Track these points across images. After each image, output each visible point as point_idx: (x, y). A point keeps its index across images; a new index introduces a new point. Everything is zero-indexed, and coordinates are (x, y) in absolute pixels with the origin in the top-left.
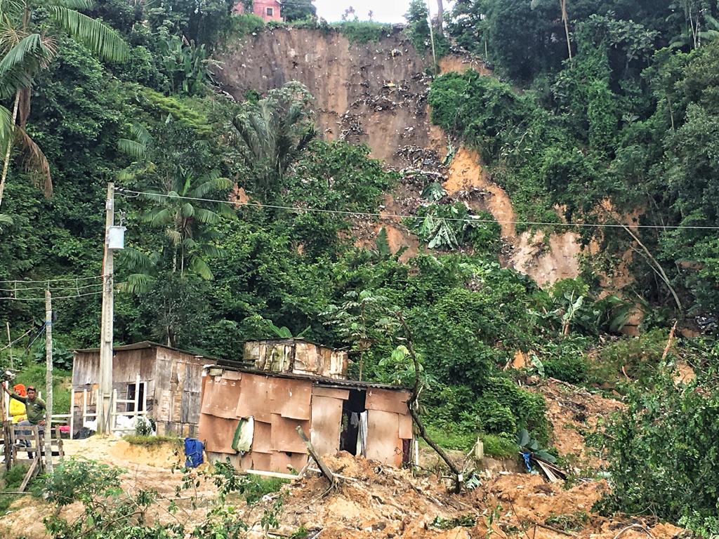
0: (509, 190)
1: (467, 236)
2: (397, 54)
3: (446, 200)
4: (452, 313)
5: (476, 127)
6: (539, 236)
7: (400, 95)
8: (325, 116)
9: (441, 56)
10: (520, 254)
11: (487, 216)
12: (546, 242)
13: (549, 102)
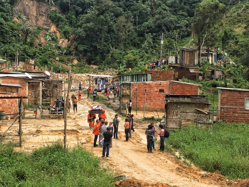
0: (60, 32)
1: (53, 39)
2: (44, 5)
3: (50, 33)
4: (46, 54)
5: (55, 21)
6: (63, 40)
7: (44, 13)
8: (32, 16)
9: (51, 6)
10: (60, 42)
11: (56, 36)
12: (64, 40)
13: (67, 18)
